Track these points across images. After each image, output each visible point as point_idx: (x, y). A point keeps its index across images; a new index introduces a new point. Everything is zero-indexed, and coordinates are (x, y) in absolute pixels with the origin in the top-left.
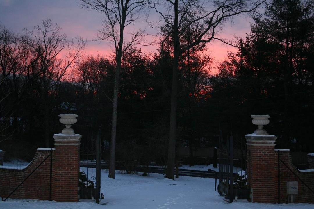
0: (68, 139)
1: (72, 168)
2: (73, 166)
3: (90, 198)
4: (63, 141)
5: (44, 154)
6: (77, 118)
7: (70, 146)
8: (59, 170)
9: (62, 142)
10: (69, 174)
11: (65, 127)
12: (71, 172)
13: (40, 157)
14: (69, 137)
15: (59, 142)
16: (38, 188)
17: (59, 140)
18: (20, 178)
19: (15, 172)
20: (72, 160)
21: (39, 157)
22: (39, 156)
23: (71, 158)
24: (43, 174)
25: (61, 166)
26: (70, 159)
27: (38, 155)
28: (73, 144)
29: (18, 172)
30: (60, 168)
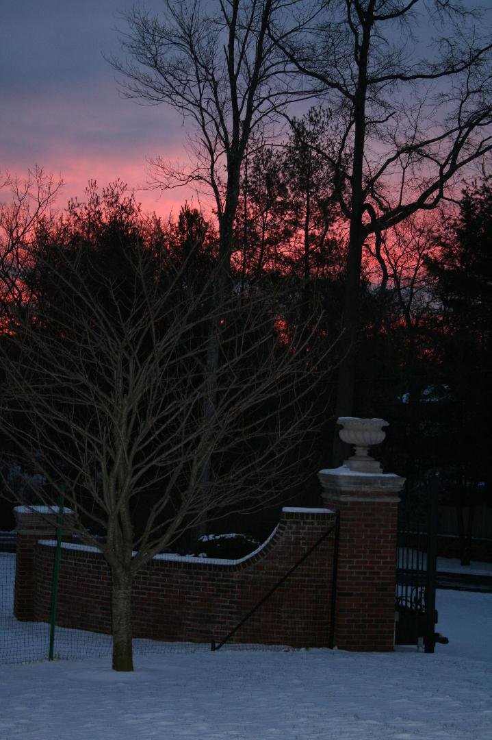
0: (376, 485)
1: (384, 563)
2: (386, 558)
3: (415, 642)
4: (363, 489)
5: (305, 523)
6: (384, 429)
7: (379, 503)
8: (350, 568)
9: (358, 492)
10: (376, 576)
11: (353, 453)
12: (379, 573)
13: (293, 533)
14: (379, 481)
15: (352, 494)
16: (286, 615)
17: (353, 488)
18: (227, 586)
19: (210, 569)
20: (382, 540)
21: (290, 531)
22: (290, 528)
23: (381, 537)
24: (300, 578)
25: (355, 557)
26: (376, 538)
27: (286, 527)
28: (387, 500)
29: (221, 571)
30: (352, 562)
